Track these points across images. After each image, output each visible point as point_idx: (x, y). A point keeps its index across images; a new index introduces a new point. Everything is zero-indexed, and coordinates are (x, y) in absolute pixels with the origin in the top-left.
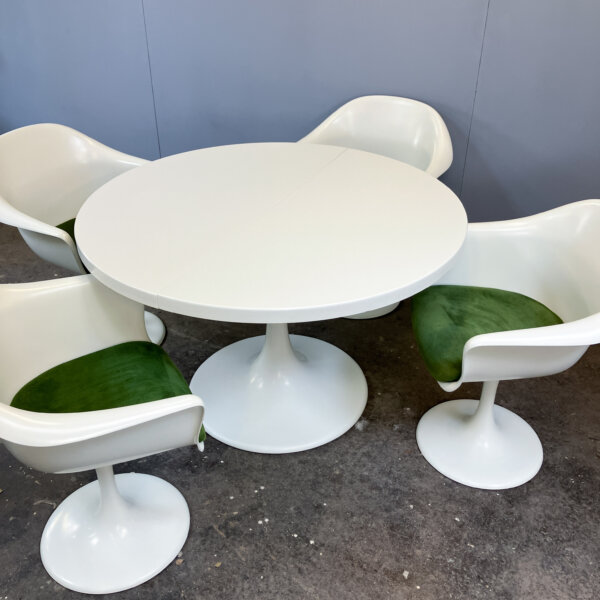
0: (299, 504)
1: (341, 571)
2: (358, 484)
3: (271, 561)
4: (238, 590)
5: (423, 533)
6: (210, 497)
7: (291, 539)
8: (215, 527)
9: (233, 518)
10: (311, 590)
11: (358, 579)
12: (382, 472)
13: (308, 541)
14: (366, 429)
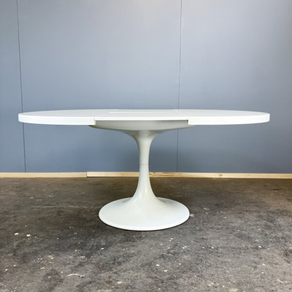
0: (194, 239)
1: (234, 252)
2: (210, 229)
3: (203, 257)
4: (199, 268)
5: (252, 236)
6: (151, 247)
7: (203, 249)
8: (165, 254)
9: (170, 250)
10: (229, 260)
11: (244, 252)
12: (215, 225)
13: (210, 248)
14: (195, 216)
